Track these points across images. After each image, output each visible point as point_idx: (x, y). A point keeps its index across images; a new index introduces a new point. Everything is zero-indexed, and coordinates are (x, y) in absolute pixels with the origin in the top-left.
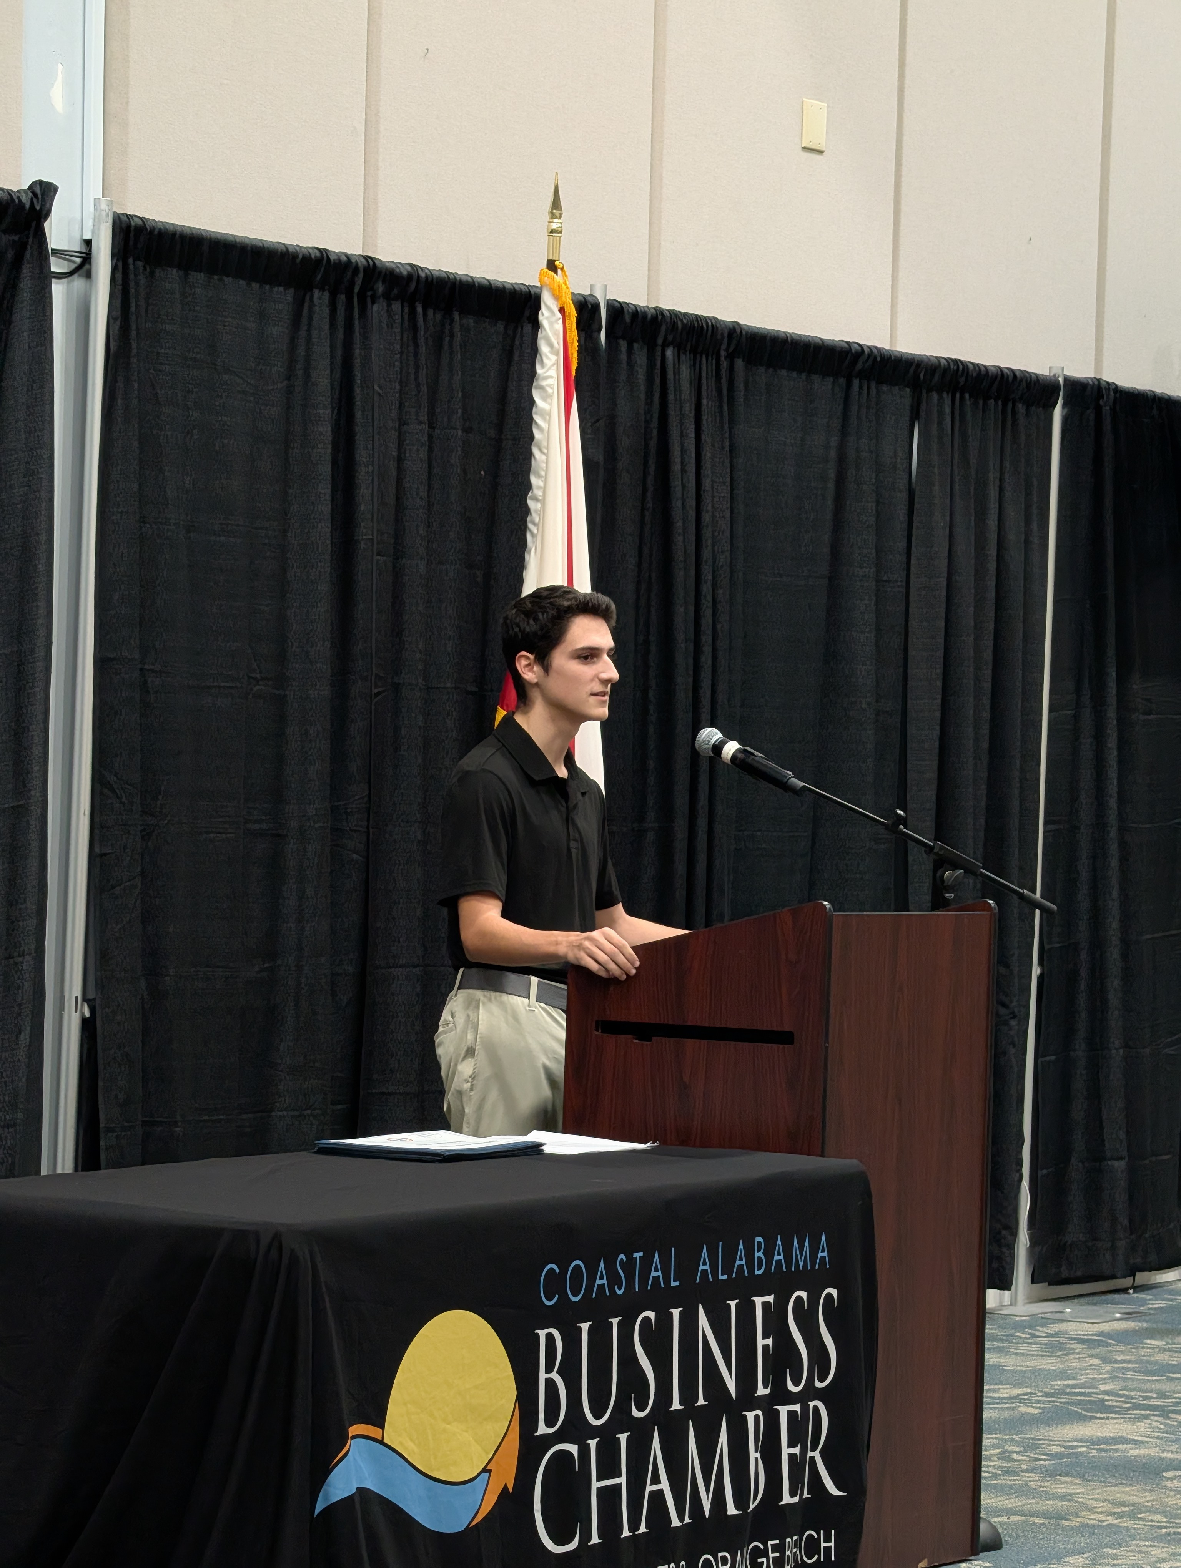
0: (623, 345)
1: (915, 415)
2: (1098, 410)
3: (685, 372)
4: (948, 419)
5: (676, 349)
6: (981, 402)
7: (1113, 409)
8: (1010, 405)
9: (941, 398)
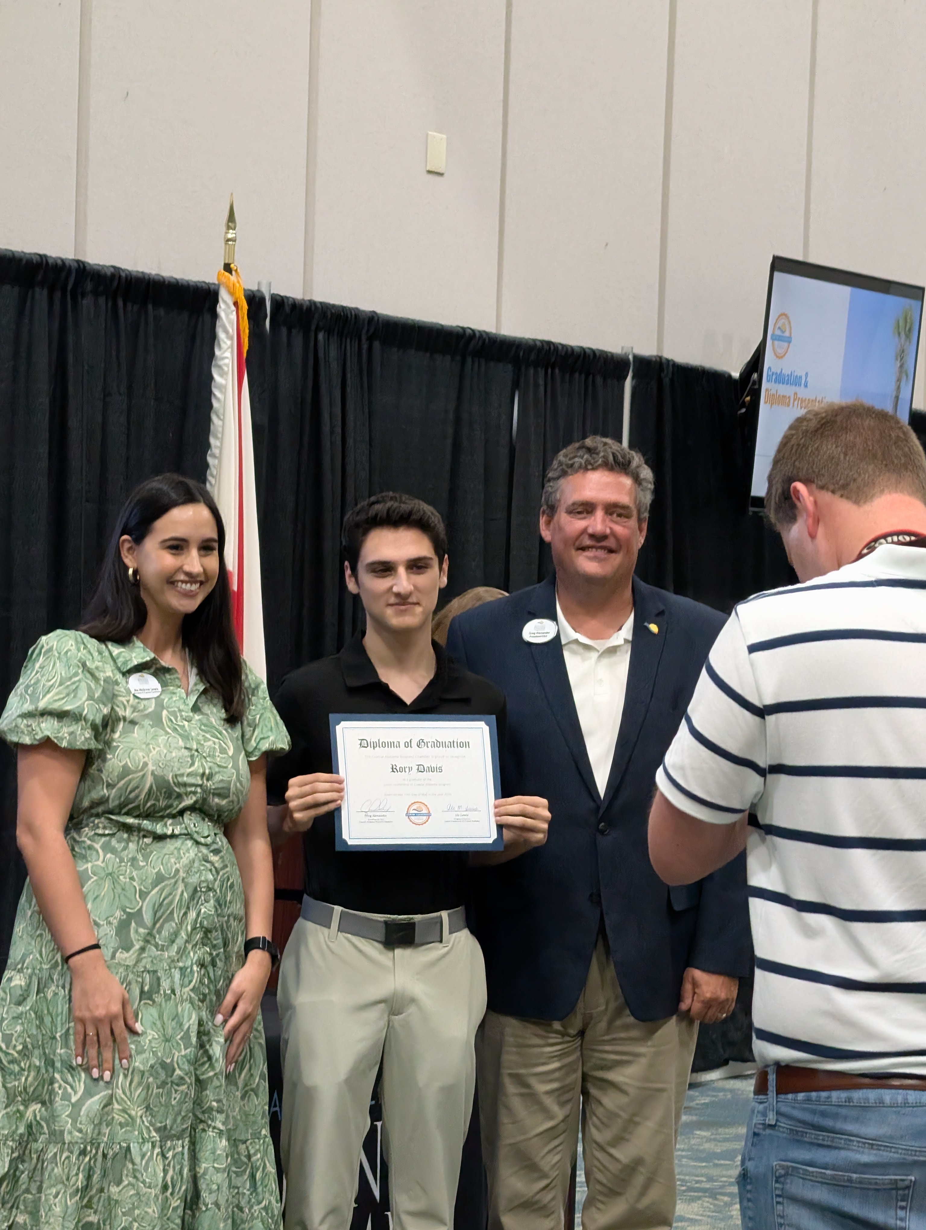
0: (284, 330)
1: (516, 385)
2: (660, 381)
3: (333, 353)
4: (542, 389)
5: (326, 333)
6: (567, 376)
7: (672, 381)
8: (591, 377)
9: (536, 373)
